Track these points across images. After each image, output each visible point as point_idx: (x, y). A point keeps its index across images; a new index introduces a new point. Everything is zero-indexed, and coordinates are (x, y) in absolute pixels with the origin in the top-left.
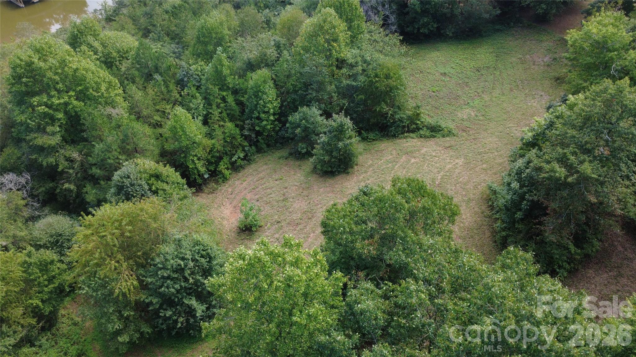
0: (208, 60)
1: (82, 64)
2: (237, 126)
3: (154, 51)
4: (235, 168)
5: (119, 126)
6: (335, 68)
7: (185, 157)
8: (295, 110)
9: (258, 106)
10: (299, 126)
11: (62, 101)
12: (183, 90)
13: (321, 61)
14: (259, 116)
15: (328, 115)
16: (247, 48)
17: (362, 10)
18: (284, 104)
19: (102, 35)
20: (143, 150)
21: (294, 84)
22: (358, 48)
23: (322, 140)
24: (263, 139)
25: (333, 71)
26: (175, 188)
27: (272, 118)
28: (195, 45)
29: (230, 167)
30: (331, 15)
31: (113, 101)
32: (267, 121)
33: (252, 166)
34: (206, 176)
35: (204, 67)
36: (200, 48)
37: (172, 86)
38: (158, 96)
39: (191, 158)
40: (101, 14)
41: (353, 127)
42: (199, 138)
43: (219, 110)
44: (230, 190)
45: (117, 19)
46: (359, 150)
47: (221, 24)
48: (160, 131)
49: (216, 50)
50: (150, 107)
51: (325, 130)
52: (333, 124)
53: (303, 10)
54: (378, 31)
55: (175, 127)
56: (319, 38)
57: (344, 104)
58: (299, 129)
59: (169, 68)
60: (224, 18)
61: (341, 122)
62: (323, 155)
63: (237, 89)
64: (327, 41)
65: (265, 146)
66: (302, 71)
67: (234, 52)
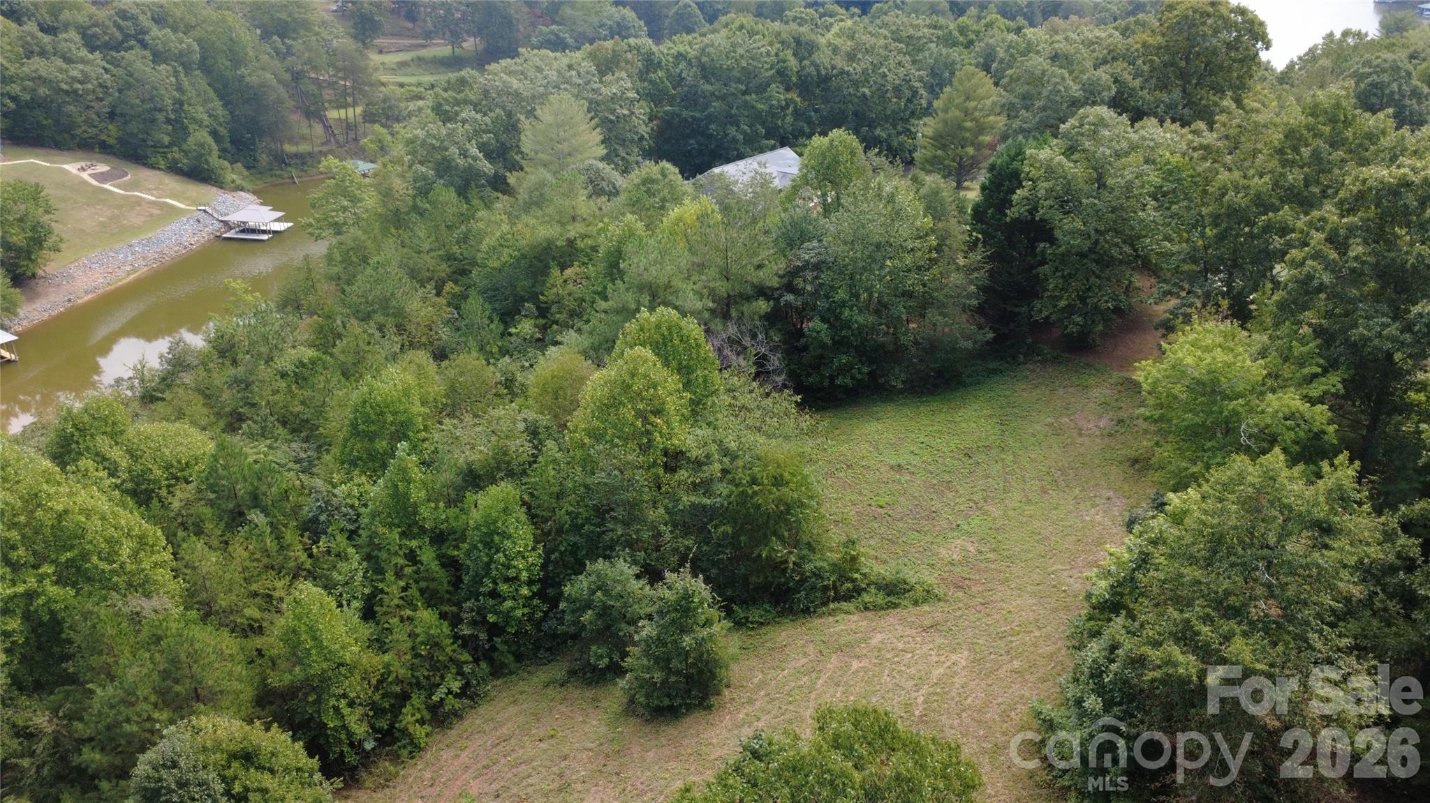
0: (375, 471)
1: (79, 500)
2: (443, 616)
3: (250, 459)
4: (440, 717)
5: (158, 639)
6: (661, 471)
7: (318, 701)
8: (579, 568)
9: (493, 566)
10: (588, 605)
11: (20, 589)
12: (316, 542)
13: (630, 458)
14: (495, 589)
15: (653, 575)
16: (465, 439)
17: (709, 347)
18: (553, 557)
19: (131, 432)
20: (215, 694)
21: (572, 512)
22: (709, 424)
23: (644, 634)
24: (506, 642)
25: (658, 477)
26: (291, 782)
27: (525, 591)
28: (346, 440)
29: (427, 716)
30: (645, 361)
31: (147, 580)
32: (514, 598)
33: (481, 710)
34: (369, 746)
35: (367, 487)
36: (358, 447)
37: (290, 536)
38: (257, 560)
39: (333, 702)
40: (132, 388)
41: (714, 598)
42: (353, 652)
43: (402, 583)
44: (428, 775)
45: (167, 395)
46: (730, 651)
47: (406, 393)
48: (258, 642)
49: (393, 449)
50: (236, 586)
51: (649, 610)
52: (667, 593)
53: (585, 354)
54: (747, 389)
55: (294, 631)
56: (622, 410)
57: (689, 549)
58: (590, 612)
59: (285, 494)
60: (411, 379)
61: (686, 589)
62: (649, 670)
63: (442, 532)
64: (641, 414)
65: (511, 658)
66: (588, 481)
67: (436, 451)
